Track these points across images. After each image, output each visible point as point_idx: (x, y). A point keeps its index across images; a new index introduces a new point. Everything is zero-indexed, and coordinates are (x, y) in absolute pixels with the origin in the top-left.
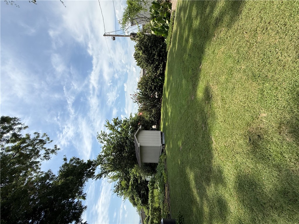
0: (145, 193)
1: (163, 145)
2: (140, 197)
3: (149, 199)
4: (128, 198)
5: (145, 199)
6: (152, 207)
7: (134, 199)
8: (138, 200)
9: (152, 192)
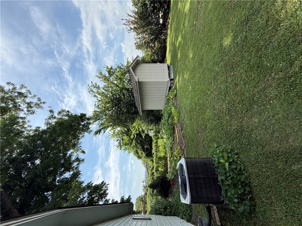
0: (148, 147)
1: (171, 80)
2: (144, 151)
3: (153, 149)
4: (132, 152)
5: (149, 153)
6: (156, 156)
7: (138, 153)
8: (142, 154)
9: (157, 142)
